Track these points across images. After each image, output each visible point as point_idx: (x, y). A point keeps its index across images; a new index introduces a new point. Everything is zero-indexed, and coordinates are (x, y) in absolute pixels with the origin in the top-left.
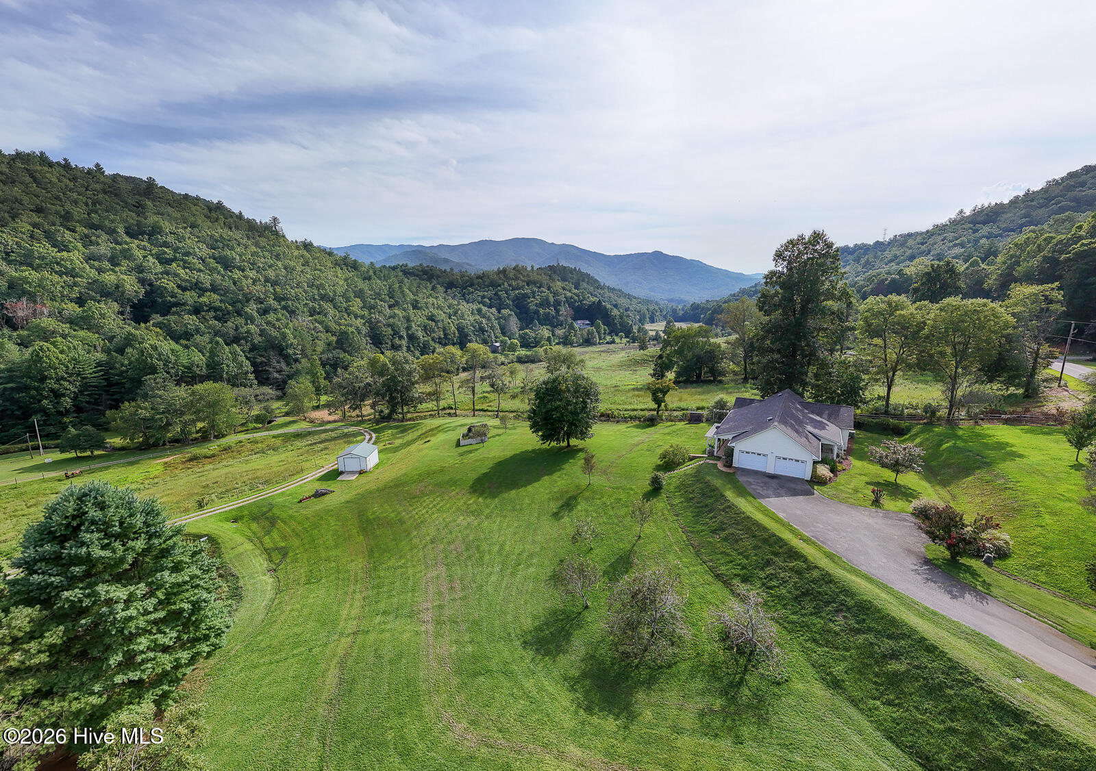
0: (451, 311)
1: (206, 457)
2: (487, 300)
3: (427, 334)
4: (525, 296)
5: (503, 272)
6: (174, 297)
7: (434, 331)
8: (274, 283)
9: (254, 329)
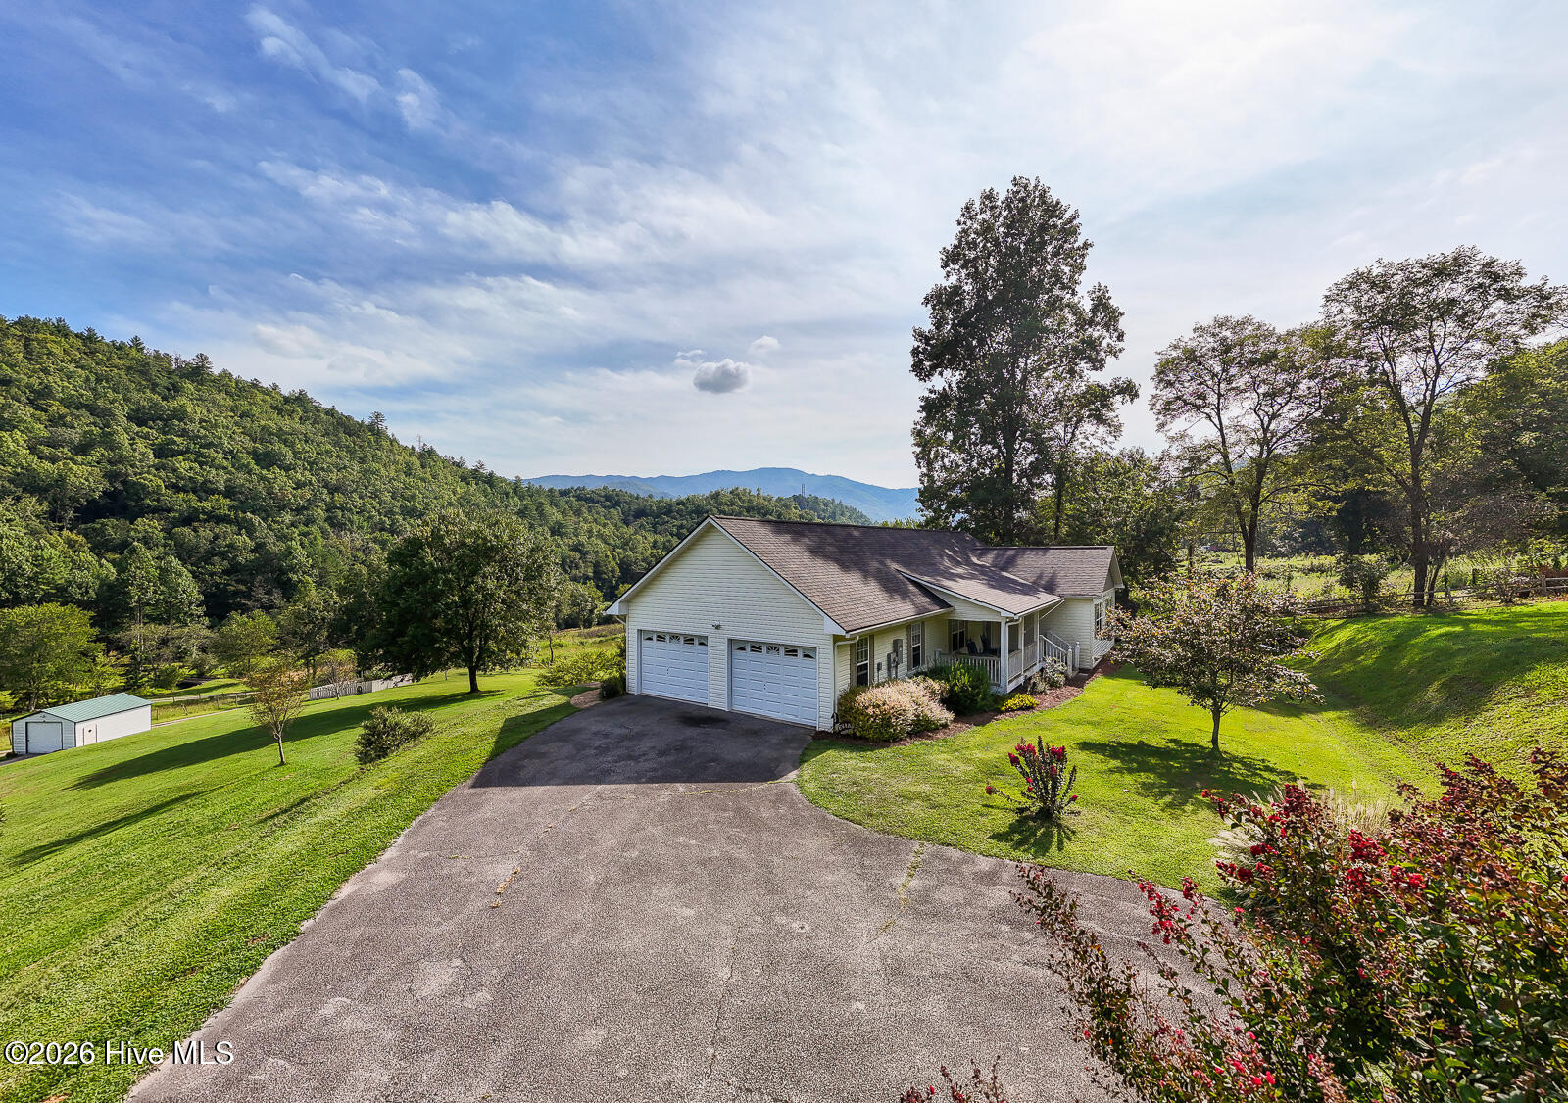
5: (716, 496)
6: (158, 500)
7: (577, 567)
8: (333, 490)
9: (243, 540)
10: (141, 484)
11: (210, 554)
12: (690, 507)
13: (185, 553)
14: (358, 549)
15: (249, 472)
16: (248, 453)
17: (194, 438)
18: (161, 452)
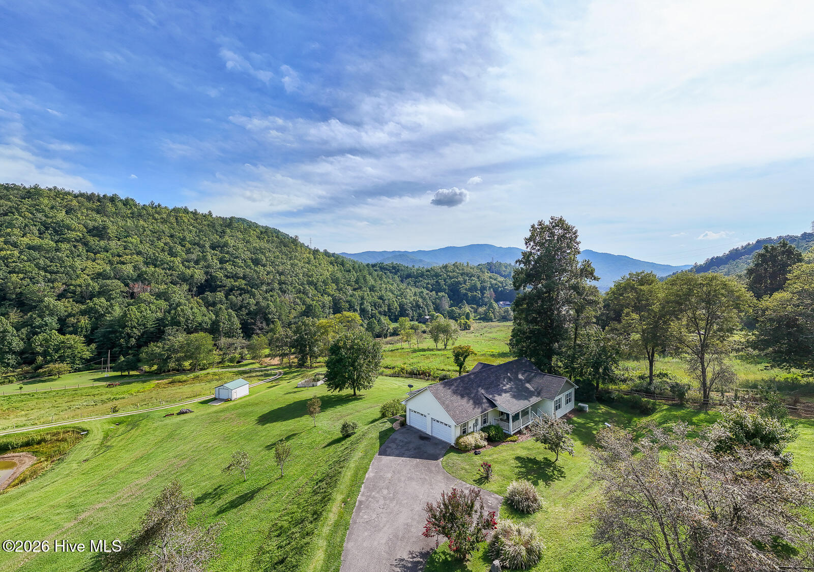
0: (399, 293)
1: (180, 382)
2: (430, 286)
3: (376, 308)
4: (459, 283)
5: (445, 267)
6: (221, 282)
7: (381, 307)
8: (281, 274)
9: (252, 301)
10: (216, 276)
11: (241, 307)
12: (433, 273)
13: (233, 306)
14: (291, 303)
15: (251, 268)
16: (250, 259)
17: (232, 255)
18: (222, 261)
